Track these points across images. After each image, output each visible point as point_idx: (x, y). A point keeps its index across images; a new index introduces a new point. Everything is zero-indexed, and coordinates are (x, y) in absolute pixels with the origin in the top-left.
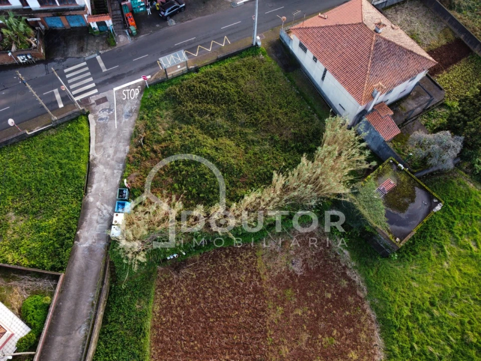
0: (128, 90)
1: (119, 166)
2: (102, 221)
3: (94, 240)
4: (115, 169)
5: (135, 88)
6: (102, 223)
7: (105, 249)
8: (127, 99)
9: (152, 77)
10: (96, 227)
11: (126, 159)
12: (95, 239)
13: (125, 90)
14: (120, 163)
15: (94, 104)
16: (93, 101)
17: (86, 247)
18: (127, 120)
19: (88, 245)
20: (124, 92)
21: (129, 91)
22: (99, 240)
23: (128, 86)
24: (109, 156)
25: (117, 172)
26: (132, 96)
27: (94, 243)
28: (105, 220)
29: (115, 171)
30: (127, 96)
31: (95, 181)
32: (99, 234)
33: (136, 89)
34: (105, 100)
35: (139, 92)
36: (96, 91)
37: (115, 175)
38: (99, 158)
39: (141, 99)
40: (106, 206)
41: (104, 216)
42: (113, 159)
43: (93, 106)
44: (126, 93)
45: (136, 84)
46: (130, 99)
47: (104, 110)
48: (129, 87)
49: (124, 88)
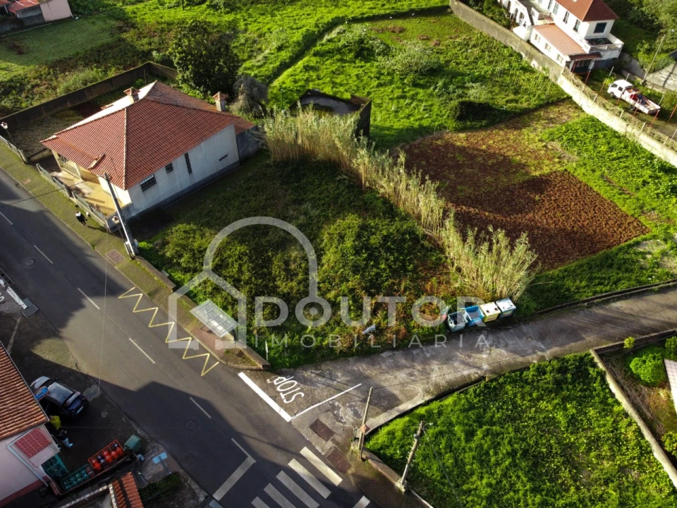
0: (283, 396)
1: (418, 354)
2: (502, 341)
3: (529, 339)
4: (425, 357)
5: (273, 386)
6: (504, 340)
7: (528, 324)
8: (301, 391)
9: (240, 370)
10: (513, 344)
11: (404, 351)
12: (527, 339)
13: (285, 401)
14: (413, 355)
15: (334, 441)
16: (329, 445)
17: (543, 344)
18: (339, 374)
19: (539, 343)
20: (287, 400)
21: (284, 393)
22: (524, 334)
23: (275, 400)
24: (411, 375)
25: (428, 352)
26: (292, 384)
27: (532, 338)
28: (498, 338)
29: (428, 355)
30: (295, 392)
31: (459, 375)
32: (518, 337)
33: (276, 384)
34: (317, 427)
35: (279, 378)
36: (305, 452)
37: (434, 354)
38: (422, 387)
39: (292, 370)
41: (494, 341)
42: (413, 367)
43: (338, 438)
44: (288, 398)
45: (265, 389)
46: (298, 386)
47: (338, 418)
48: (275, 397)
49: (281, 404)
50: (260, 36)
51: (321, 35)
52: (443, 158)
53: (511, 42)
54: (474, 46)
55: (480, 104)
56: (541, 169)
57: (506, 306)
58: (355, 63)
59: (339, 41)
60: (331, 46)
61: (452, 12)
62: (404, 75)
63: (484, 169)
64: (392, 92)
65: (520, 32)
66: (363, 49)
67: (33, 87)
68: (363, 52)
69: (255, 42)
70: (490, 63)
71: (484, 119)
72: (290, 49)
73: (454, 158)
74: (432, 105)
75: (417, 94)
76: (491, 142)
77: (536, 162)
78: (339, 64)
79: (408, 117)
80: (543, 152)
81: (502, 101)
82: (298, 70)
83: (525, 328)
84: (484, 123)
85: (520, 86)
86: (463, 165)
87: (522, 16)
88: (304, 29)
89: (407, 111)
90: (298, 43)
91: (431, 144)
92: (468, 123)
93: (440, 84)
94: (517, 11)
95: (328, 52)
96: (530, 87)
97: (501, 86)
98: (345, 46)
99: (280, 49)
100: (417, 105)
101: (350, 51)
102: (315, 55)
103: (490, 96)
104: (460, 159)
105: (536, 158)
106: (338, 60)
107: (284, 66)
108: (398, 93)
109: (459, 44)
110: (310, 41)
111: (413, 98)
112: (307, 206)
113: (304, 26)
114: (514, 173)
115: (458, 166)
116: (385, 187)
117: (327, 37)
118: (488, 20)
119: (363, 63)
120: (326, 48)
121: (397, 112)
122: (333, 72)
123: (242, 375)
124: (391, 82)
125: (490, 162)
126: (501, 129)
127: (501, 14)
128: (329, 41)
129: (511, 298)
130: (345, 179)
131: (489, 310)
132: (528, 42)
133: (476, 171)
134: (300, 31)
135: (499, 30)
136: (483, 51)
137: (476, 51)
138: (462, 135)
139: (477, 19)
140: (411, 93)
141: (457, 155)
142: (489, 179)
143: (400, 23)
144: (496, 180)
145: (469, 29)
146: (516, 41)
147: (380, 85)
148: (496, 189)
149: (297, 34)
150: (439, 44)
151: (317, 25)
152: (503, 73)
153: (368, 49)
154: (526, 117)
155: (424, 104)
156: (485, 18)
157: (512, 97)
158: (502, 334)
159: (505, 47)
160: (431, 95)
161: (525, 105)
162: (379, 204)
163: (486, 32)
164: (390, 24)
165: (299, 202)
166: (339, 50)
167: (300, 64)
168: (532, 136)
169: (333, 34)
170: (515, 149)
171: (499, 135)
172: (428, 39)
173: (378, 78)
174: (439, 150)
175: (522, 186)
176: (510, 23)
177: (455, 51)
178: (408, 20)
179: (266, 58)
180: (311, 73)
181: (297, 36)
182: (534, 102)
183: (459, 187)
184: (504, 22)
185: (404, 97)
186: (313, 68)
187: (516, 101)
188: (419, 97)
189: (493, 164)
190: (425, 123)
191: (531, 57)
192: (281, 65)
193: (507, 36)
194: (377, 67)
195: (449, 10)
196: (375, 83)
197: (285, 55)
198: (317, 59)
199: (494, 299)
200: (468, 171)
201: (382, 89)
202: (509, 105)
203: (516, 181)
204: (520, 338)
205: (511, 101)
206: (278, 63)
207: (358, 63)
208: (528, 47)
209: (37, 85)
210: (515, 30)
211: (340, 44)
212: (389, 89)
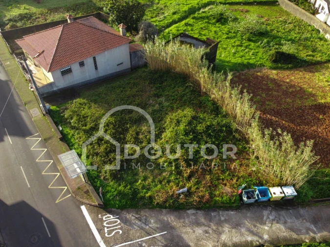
0: (106, 230)
1: (215, 216)
2: (282, 218)
3: (304, 221)
4: (220, 220)
5: (102, 221)
6: (284, 217)
7: (305, 208)
8: (120, 229)
9: (83, 204)
10: (291, 223)
11: (205, 211)
12: (303, 220)
13: (106, 235)
14: (211, 216)
17: (315, 227)
18: (152, 221)
19: (313, 226)
20: (108, 235)
21: (108, 228)
22: (301, 216)
23: (99, 232)
24: (206, 232)
25: (223, 216)
26: (116, 222)
27: (306, 220)
28: (279, 215)
29: (223, 219)
30: (116, 229)
31: (243, 240)
32: (296, 218)
33: (104, 219)
35: (108, 215)
37: (227, 218)
38: (213, 244)
39: (119, 211)
40: (265, 218)
41: (276, 217)
42: (209, 226)
44: (110, 233)
45: (95, 222)
46: (120, 224)
48: (100, 231)
49: (103, 237)
50: (165, 7)
51: (199, 9)
52: (260, 83)
53: (314, 23)
54: (290, 23)
55: (289, 54)
56: (326, 99)
57: (290, 191)
58: (215, 25)
59: (209, 12)
60: (204, 15)
61: (279, 5)
62: (243, 34)
63: (286, 93)
64: (235, 42)
65: (321, 17)
66: (222, 18)
67: (36, 18)
68: (221, 19)
69: (162, 9)
70: (299, 33)
71: (290, 64)
72: (180, 14)
73: (267, 84)
74: (257, 52)
75: (250, 45)
76: (293, 78)
77: (322, 94)
78: (206, 24)
79: (242, 57)
80: (328, 88)
81: (303, 55)
82: (181, 25)
83: (302, 211)
84: (290, 66)
85: (317, 48)
86: (272, 89)
87: (323, 8)
88: (190, 5)
89: (241, 54)
90: (185, 12)
91: (253, 74)
92: (280, 65)
93: (265, 40)
94: (320, 6)
95: (201, 18)
96: (324, 49)
97: (304, 46)
98: (211, 15)
99: (174, 13)
100: (249, 51)
101: (214, 18)
102: (193, 18)
103: (296, 51)
104: (271, 85)
105: (323, 91)
106: (206, 22)
107: (174, 22)
108: (238, 43)
109: (281, 21)
110: (192, 11)
111: (246, 47)
112: (163, 99)
113: (191, 4)
114: (306, 99)
115: (268, 89)
116: (215, 94)
117: (202, 10)
118: (300, 9)
119: (220, 25)
120: (200, 16)
121: (235, 53)
122: (202, 28)
123: (83, 208)
124: (234, 37)
125: (291, 90)
126: (301, 71)
127: (309, 6)
128: (203, 12)
129: (294, 186)
130: (190, 86)
131: (276, 192)
132: (326, 23)
133: (280, 94)
134: (188, 6)
135: (306, 15)
136: (295, 26)
137: (291, 26)
138: (274, 72)
139: (294, 8)
140: (246, 44)
141: (269, 83)
142: (288, 100)
143: (247, 7)
144: (293, 101)
145: (288, 14)
146: (317, 22)
147: (228, 38)
148: (293, 107)
149: (185, 7)
150: (268, 20)
151: (198, 4)
152: (306, 39)
153: (225, 19)
154: (319, 66)
155: (252, 51)
156: (299, 8)
157: (311, 53)
158: (283, 213)
159: (309, 25)
160: (258, 47)
161: (319, 59)
162: (210, 104)
163: (298, 16)
164: (241, 7)
165: (158, 96)
166: (208, 17)
167: (184, 22)
168: (321, 78)
169: (206, 9)
170: (309, 84)
171: (299, 74)
172: (262, 17)
173: (227, 34)
174: (258, 78)
175: (311, 108)
176: (315, 12)
177: (277, 25)
178: (251, 7)
179: (165, 17)
180: (188, 27)
181: (186, 8)
182: (325, 58)
183: (267, 103)
184: (311, 11)
185: (241, 46)
186: (190, 25)
187: (313, 56)
188: (250, 47)
189: (292, 92)
190: (251, 62)
191: (326, 32)
192: (172, 21)
193: (312, 19)
194: (228, 28)
195: (277, 3)
196: (225, 36)
197: (176, 17)
198: (194, 20)
199: (281, 185)
200: (275, 93)
201: (229, 40)
202: (308, 57)
203: (307, 104)
204: (297, 218)
205: (310, 56)
206: (171, 21)
207: (217, 25)
208: (325, 26)
209: (39, 18)
210: (318, 16)
211: (209, 14)
212: (232, 41)
